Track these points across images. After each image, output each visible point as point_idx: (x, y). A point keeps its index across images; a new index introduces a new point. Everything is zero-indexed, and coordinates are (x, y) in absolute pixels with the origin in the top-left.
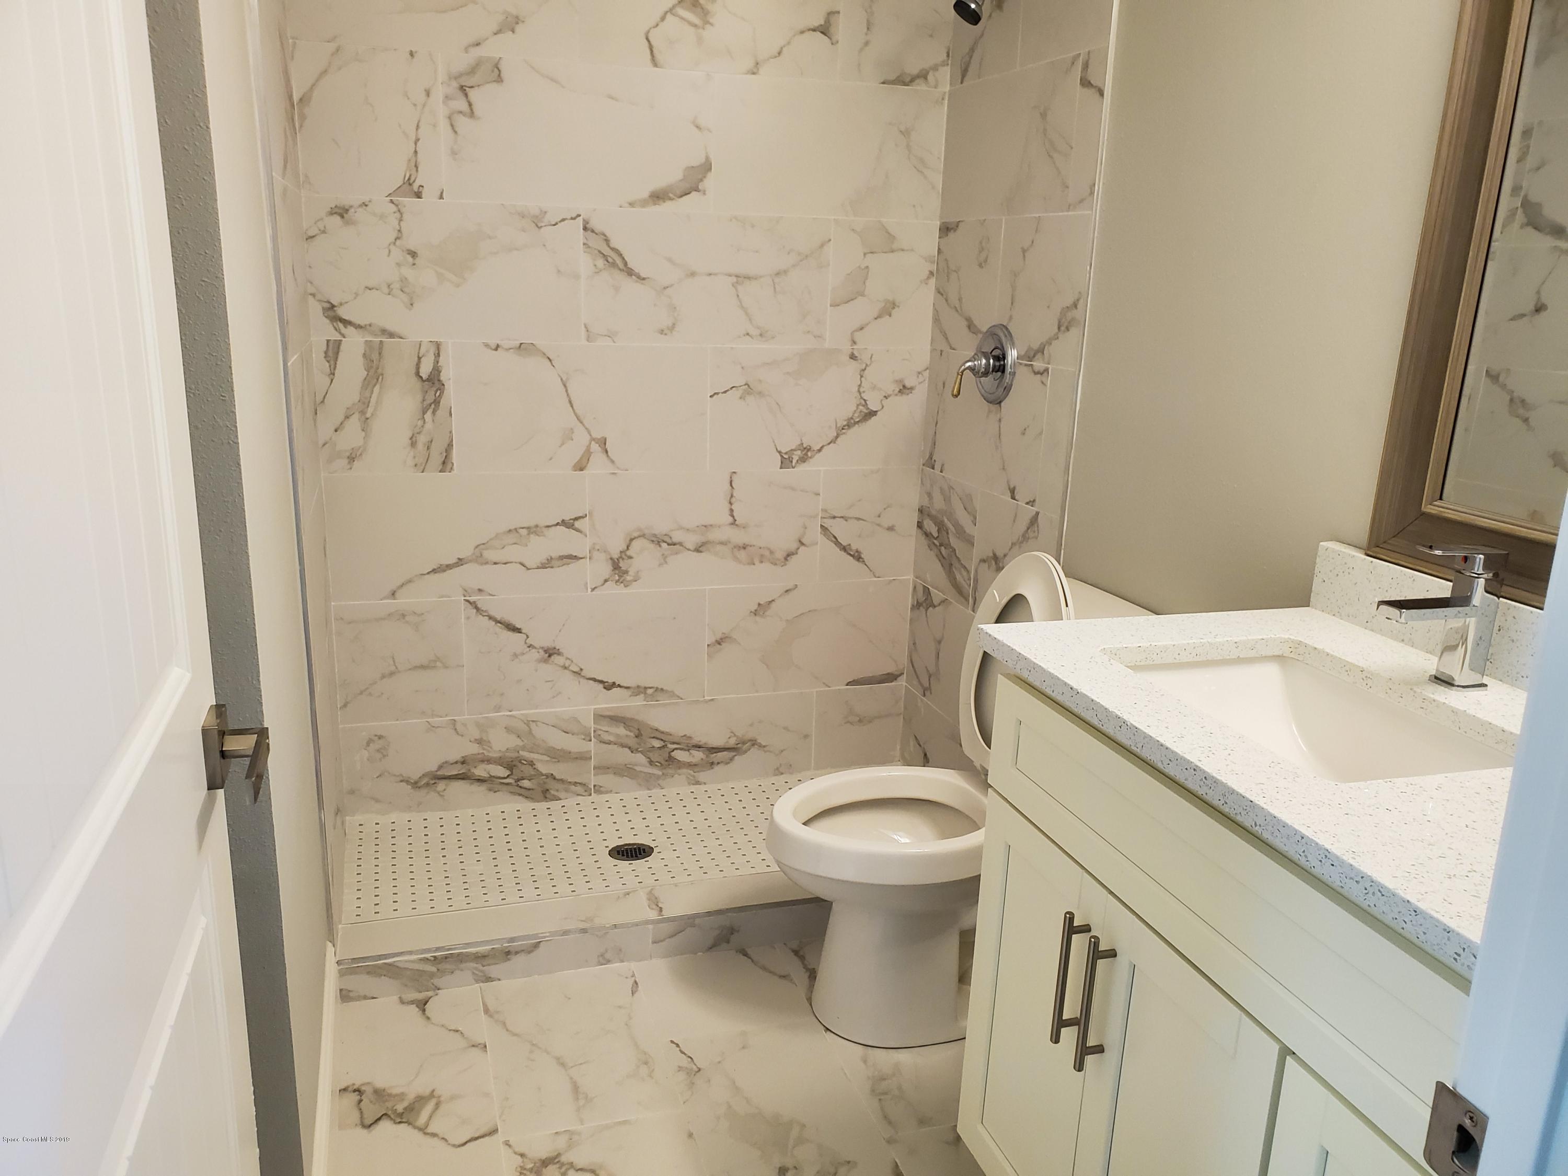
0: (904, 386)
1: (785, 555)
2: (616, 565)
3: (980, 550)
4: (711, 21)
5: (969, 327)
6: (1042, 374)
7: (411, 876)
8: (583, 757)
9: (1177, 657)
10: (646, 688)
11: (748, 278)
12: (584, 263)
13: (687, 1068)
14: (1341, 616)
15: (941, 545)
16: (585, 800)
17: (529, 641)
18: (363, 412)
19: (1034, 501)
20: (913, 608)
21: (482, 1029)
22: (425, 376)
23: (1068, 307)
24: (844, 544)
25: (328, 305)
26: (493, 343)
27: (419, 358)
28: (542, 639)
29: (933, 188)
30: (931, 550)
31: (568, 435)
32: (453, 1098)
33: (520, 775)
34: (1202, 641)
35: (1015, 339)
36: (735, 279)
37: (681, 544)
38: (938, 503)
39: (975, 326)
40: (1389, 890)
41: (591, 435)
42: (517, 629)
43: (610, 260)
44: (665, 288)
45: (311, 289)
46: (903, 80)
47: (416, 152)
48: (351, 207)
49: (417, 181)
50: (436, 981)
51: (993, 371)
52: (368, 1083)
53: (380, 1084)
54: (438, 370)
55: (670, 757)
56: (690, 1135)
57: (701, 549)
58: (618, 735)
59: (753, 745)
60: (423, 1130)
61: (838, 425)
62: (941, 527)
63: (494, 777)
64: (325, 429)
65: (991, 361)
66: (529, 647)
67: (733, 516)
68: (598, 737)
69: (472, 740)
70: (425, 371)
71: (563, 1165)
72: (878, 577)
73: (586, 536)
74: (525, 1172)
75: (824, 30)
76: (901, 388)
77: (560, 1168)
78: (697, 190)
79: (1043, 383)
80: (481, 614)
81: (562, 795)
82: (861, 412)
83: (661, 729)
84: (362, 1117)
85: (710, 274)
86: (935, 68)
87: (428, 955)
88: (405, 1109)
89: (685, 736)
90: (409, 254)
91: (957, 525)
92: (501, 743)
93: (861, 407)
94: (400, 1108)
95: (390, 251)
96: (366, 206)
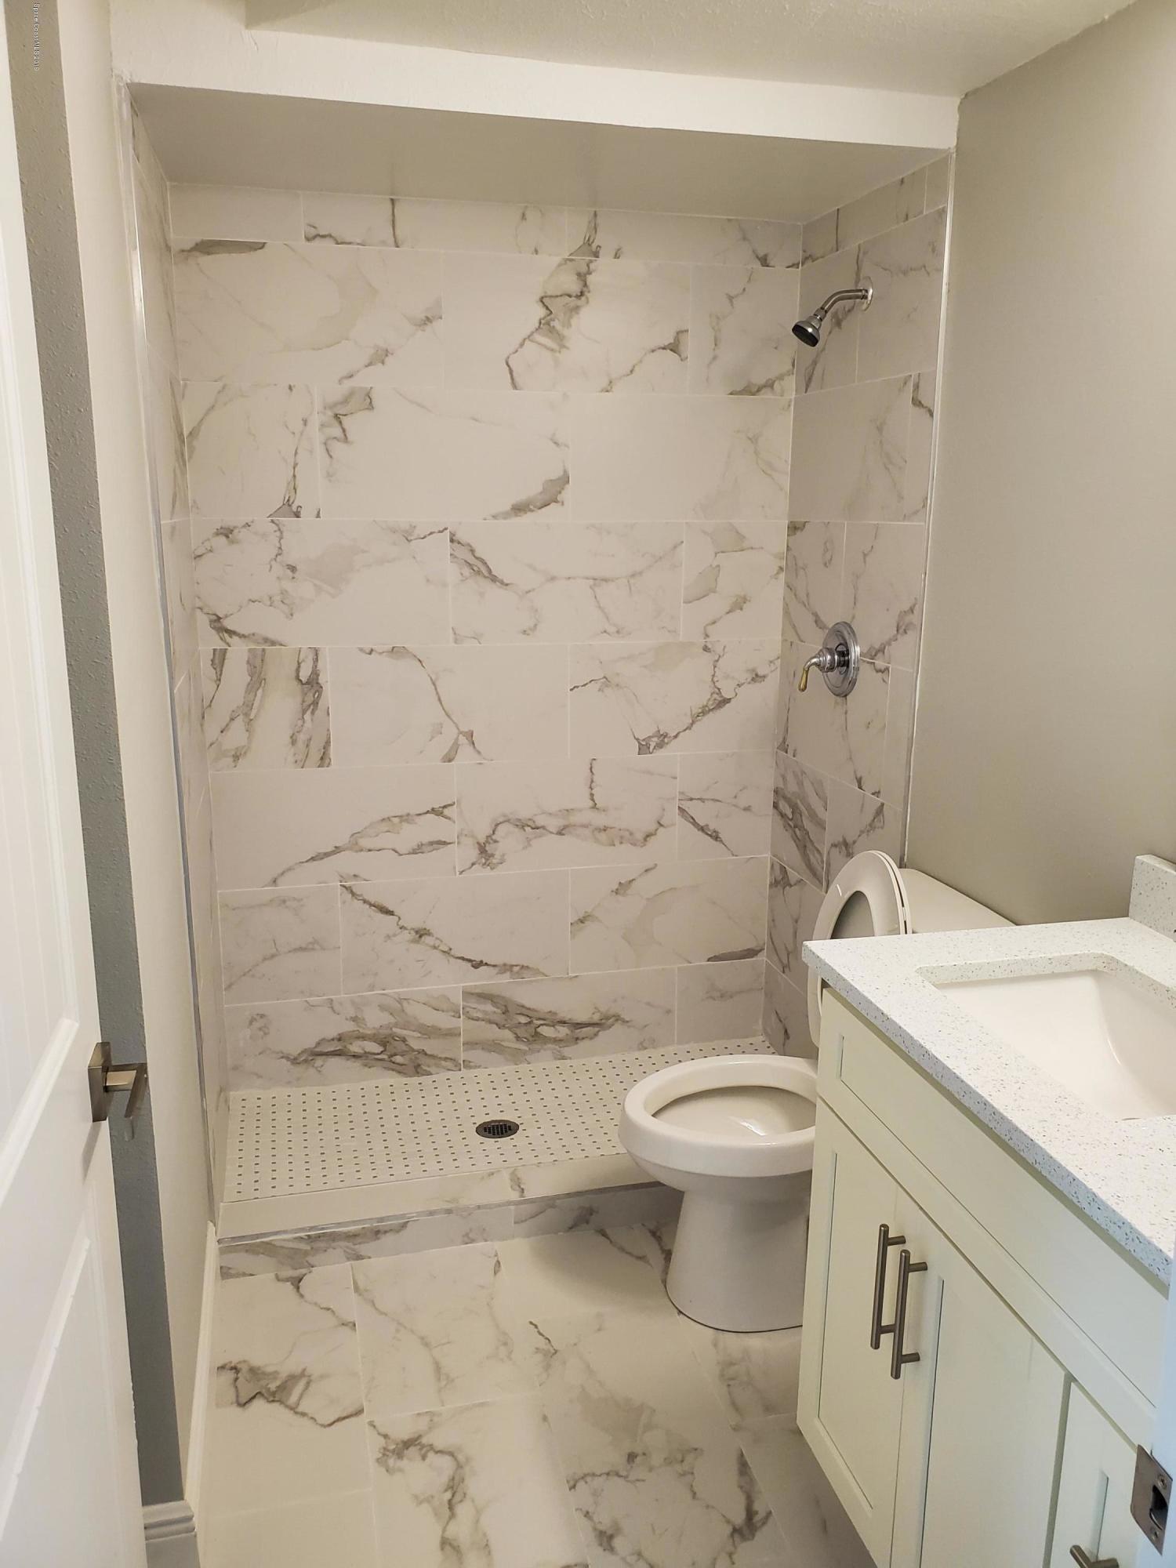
0: (757, 675)
1: (644, 836)
2: (482, 849)
3: (830, 836)
4: (567, 344)
5: (816, 622)
6: (883, 672)
7: (290, 1152)
8: (452, 1034)
9: (992, 974)
10: (512, 966)
11: (606, 580)
12: (452, 572)
13: (543, 1349)
14: (1157, 928)
15: (795, 827)
16: (455, 1076)
17: (401, 923)
18: (246, 715)
19: (879, 792)
20: (771, 885)
21: (351, 1306)
22: (304, 680)
23: (905, 612)
24: (702, 824)
25: (215, 618)
26: (368, 647)
27: (299, 664)
28: (413, 921)
29: (781, 489)
30: (786, 830)
31: (438, 730)
32: (322, 1377)
33: (393, 1052)
34: (1016, 958)
35: (857, 636)
36: (591, 582)
37: (543, 827)
38: (792, 787)
39: (822, 622)
40: (1145, 1239)
41: (458, 729)
42: (390, 911)
43: (475, 568)
44: (527, 592)
45: (199, 604)
46: (750, 390)
47: (294, 476)
48: (235, 527)
49: (295, 503)
50: (310, 1259)
51: (838, 666)
52: (245, 1361)
53: (256, 1362)
54: (316, 674)
55: (536, 1033)
56: (545, 1418)
57: (563, 832)
58: (485, 1012)
59: (617, 1020)
60: (293, 1409)
61: (693, 713)
62: (795, 809)
63: (369, 1053)
64: (212, 732)
65: (836, 657)
66: (401, 928)
67: (593, 800)
68: (466, 1013)
69: (348, 1017)
70: (305, 674)
71: (423, 1446)
72: (736, 856)
73: (454, 822)
74: (388, 1453)
75: (674, 348)
76: (754, 676)
77: (421, 1449)
78: (556, 501)
79: (884, 681)
80: (356, 898)
81: (432, 1069)
82: (715, 699)
83: (527, 1005)
84: (237, 1396)
85: (569, 578)
86: (781, 377)
87: (302, 1234)
88: (278, 1387)
89: (550, 1012)
90: (289, 568)
91: (809, 808)
92: (376, 1020)
93: (715, 696)
94: (273, 1386)
95: (271, 567)
96: (249, 526)
